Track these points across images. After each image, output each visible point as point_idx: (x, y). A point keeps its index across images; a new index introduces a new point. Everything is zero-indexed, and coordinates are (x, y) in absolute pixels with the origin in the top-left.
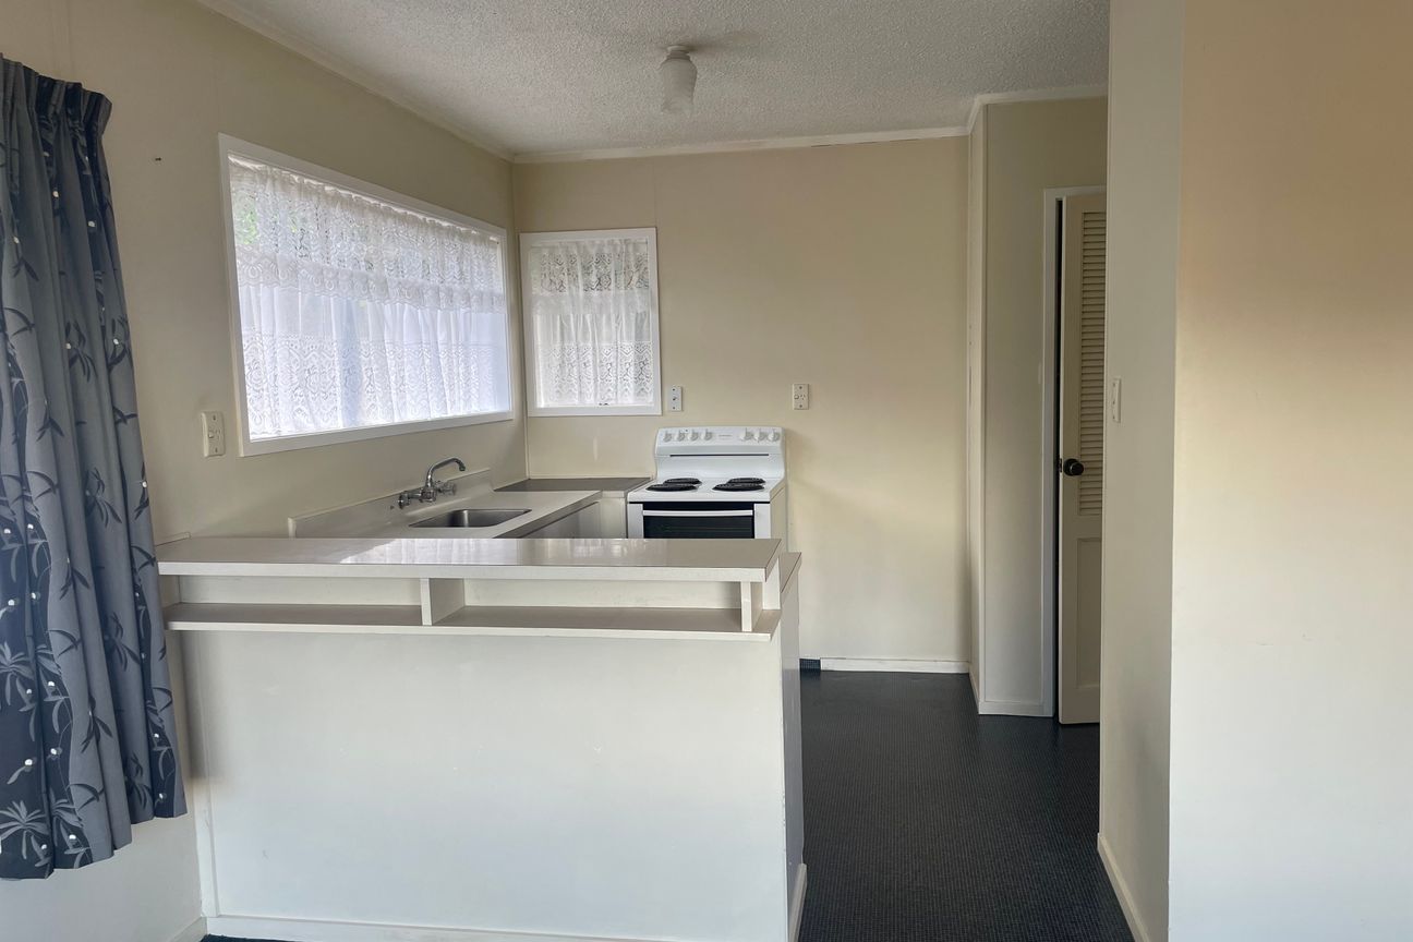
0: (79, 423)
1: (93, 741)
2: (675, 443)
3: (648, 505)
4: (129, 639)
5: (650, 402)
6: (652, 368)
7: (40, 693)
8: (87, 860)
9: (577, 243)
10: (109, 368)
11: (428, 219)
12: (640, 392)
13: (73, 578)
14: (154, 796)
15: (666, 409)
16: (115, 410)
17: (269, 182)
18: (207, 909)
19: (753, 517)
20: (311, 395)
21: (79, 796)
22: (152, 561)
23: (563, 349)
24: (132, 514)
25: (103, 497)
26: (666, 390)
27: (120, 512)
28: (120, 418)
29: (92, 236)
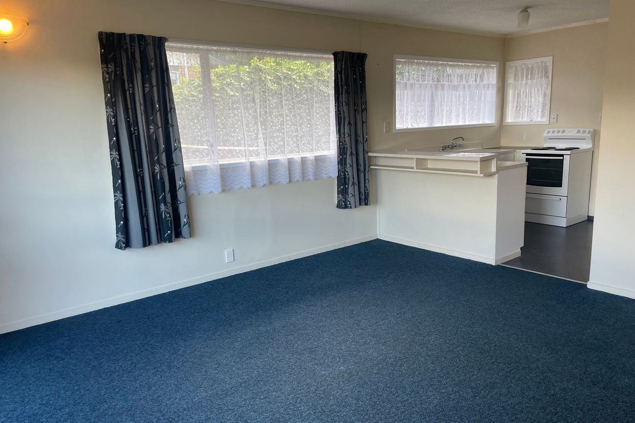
0: (356, 124)
1: (353, 186)
2: (551, 134)
3: (528, 154)
4: (362, 168)
5: (545, 120)
6: (548, 107)
7: (345, 175)
8: (351, 208)
9: (525, 64)
10: (362, 112)
11: (463, 64)
12: (543, 116)
13: (351, 154)
14: (365, 201)
15: (551, 122)
16: (362, 121)
17: (407, 64)
18: (378, 233)
19: (563, 159)
20: (418, 118)
21: (350, 195)
22: (367, 153)
23: (518, 101)
24: (364, 141)
25: (359, 139)
26: (552, 115)
27: (362, 142)
28: (363, 122)
29: (361, 84)
